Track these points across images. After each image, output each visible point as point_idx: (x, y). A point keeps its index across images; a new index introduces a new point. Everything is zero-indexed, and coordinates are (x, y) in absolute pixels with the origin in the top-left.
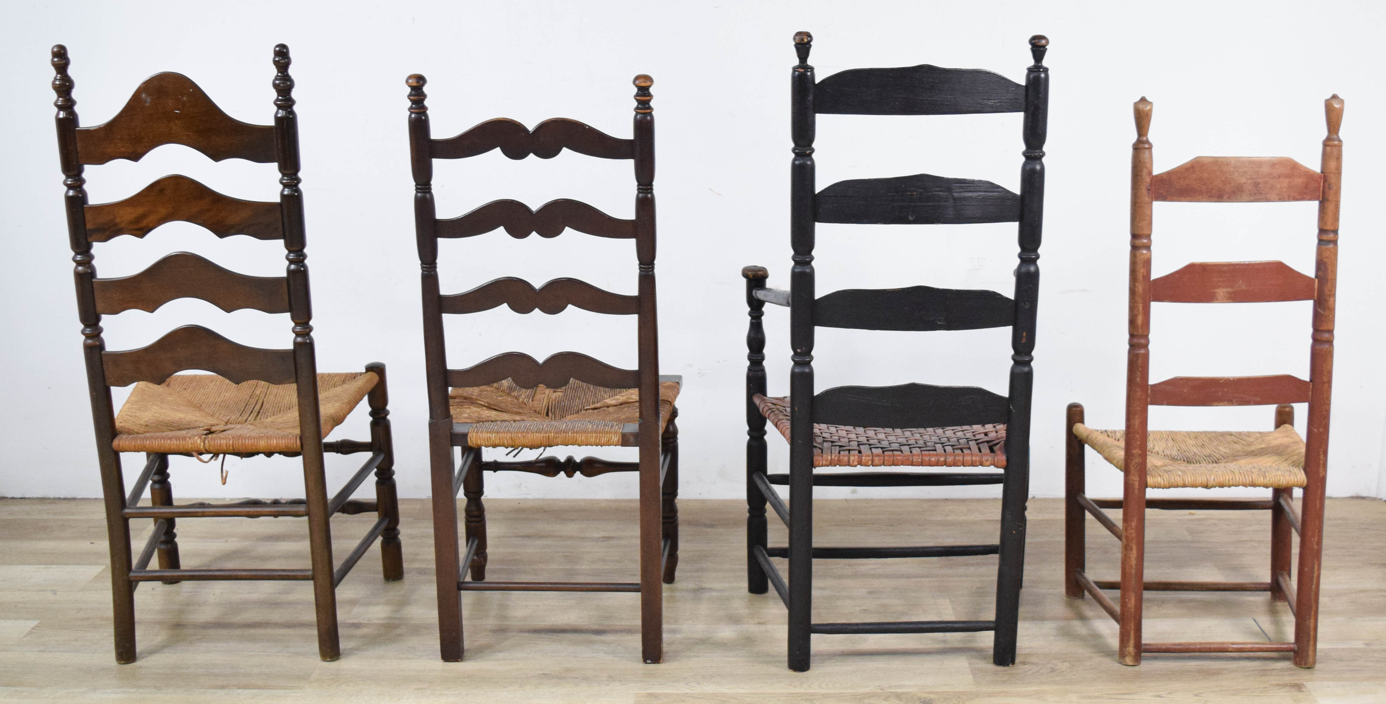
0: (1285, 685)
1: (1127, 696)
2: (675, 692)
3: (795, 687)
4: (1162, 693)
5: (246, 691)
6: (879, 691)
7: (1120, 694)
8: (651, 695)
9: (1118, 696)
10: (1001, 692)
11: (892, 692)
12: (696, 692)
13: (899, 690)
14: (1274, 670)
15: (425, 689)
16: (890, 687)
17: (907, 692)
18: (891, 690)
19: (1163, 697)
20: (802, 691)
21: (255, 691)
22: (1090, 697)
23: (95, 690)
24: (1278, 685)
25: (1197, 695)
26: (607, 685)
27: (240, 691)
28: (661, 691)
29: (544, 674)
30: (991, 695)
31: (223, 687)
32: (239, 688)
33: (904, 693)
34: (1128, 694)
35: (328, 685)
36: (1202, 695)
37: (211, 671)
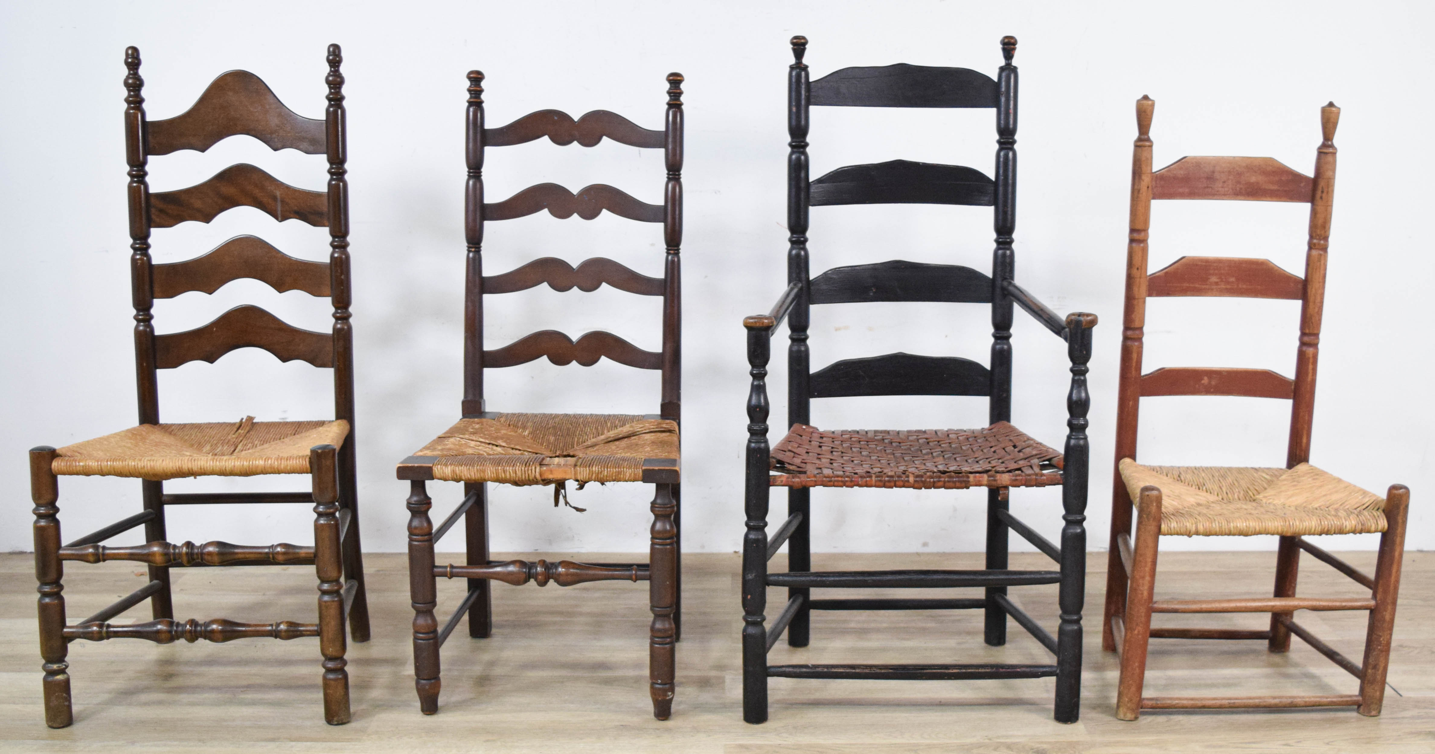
0: (1418, 733)
1: (1254, 745)
2: (766, 743)
3: (896, 737)
4: (1290, 742)
5: (299, 744)
6: (987, 741)
7: (1246, 743)
8: (741, 746)
9: (1244, 745)
10: (1118, 742)
11: (1000, 742)
12: (790, 743)
13: (1009, 741)
14: (1403, 718)
15: (494, 740)
16: (998, 737)
17: (1017, 742)
18: (998, 740)
19: (1292, 746)
20: (904, 741)
21: (309, 744)
22: (1214, 747)
23: (133, 743)
24: (1412, 733)
25: (1328, 744)
26: (692, 736)
27: (293, 743)
28: (751, 742)
29: (622, 725)
30: (1107, 745)
31: (273, 740)
32: (292, 741)
33: (1014, 743)
34: (1254, 743)
35: (389, 738)
36: (1333, 743)
37: (259, 723)
